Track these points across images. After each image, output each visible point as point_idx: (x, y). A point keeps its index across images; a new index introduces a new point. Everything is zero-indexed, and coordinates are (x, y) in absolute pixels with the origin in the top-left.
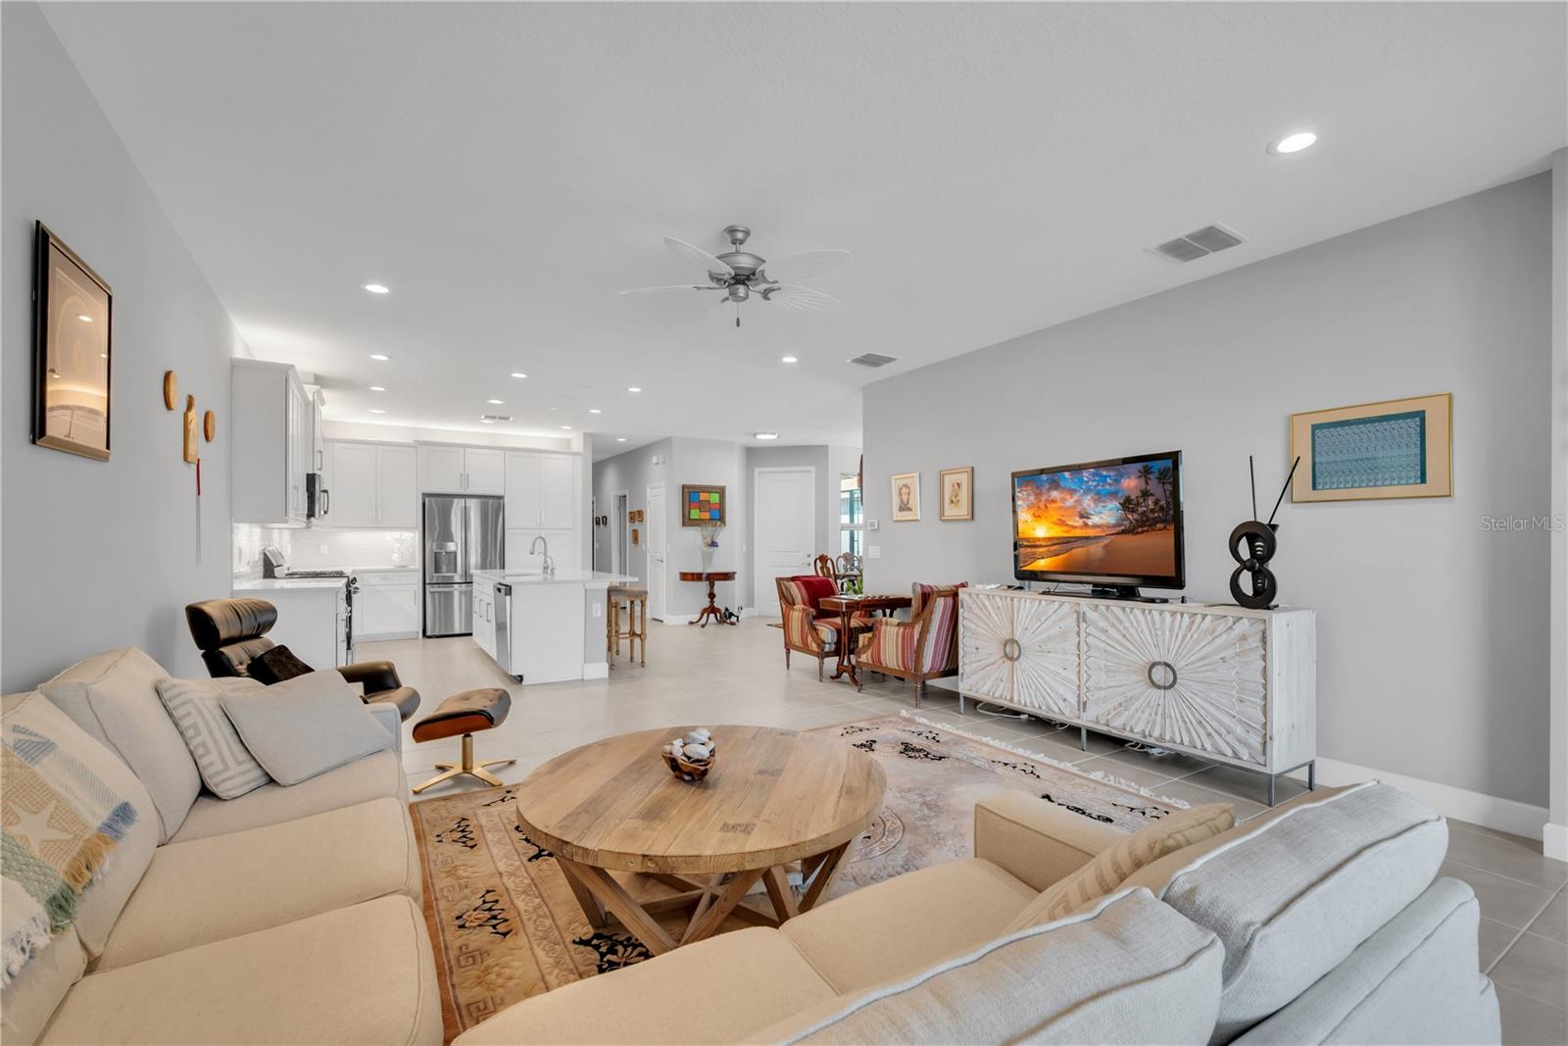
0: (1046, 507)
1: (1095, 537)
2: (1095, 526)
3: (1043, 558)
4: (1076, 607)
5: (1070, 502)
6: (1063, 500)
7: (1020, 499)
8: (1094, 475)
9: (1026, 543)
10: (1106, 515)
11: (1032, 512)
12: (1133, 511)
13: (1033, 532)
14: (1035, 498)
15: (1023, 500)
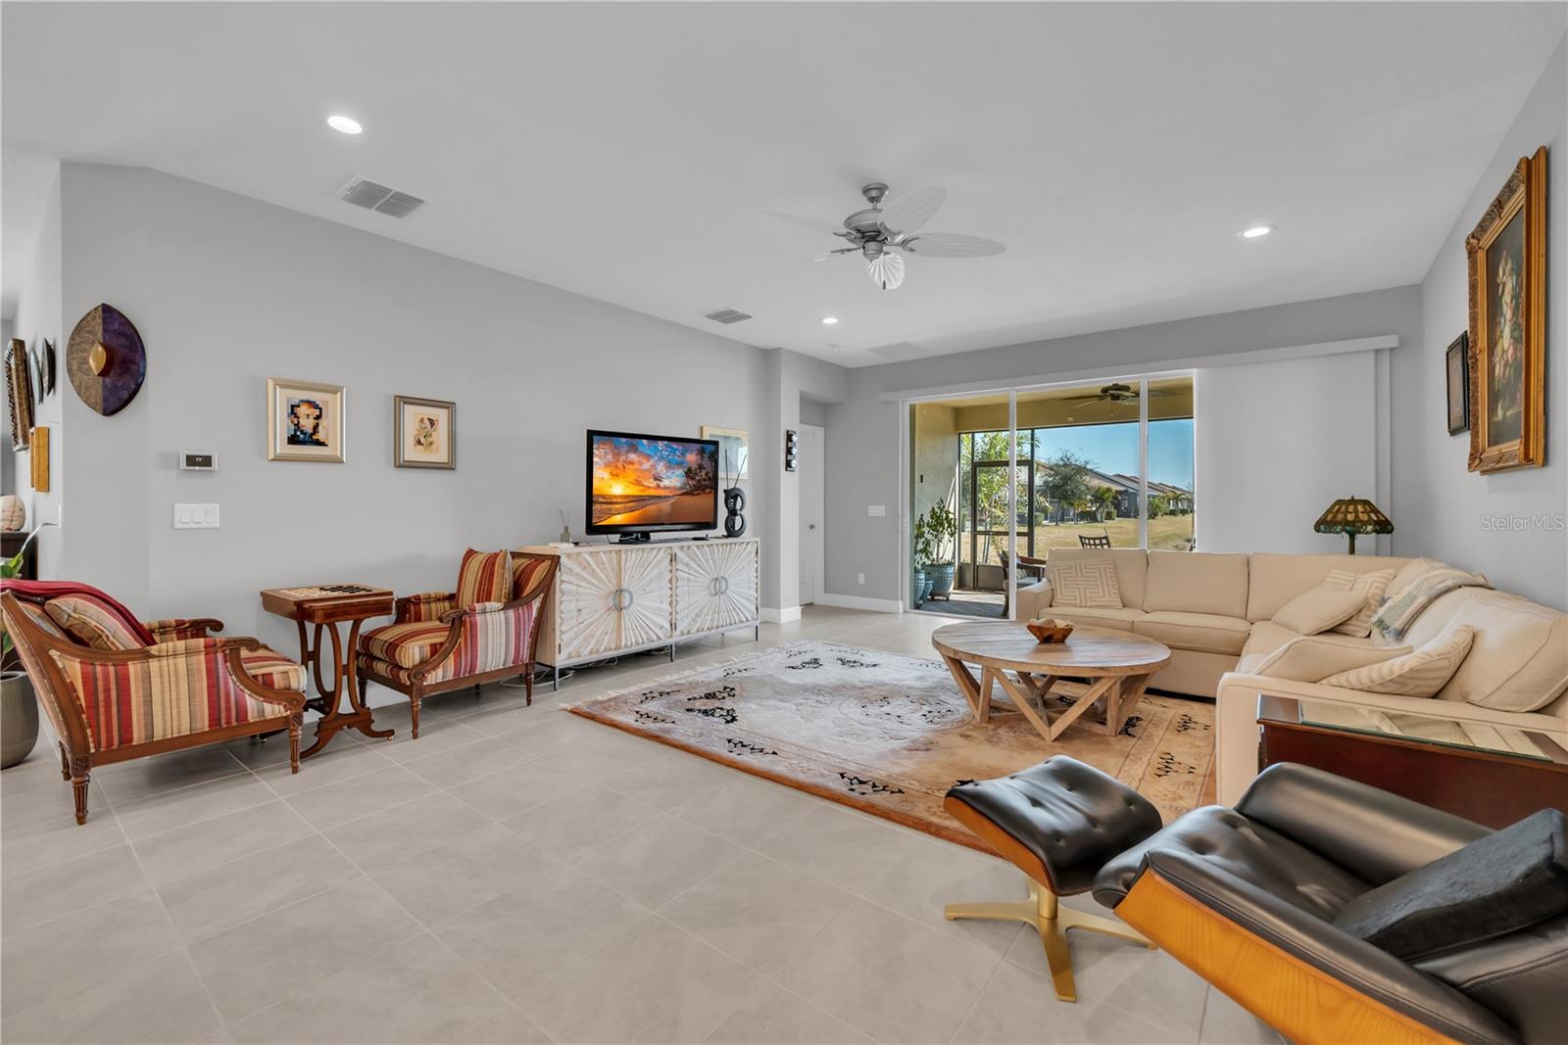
0: (624, 467)
1: (666, 497)
2: (666, 488)
3: (619, 514)
4: (669, 551)
5: (647, 465)
6: (641, 463)
7: (597, 455)
8: (667, 446)
9: (601, 500)
10: (674, 480)
11: (609, 469)
12: (693, 479)
13: (609, 490)
14: (613, 458)
15: (600, 458)
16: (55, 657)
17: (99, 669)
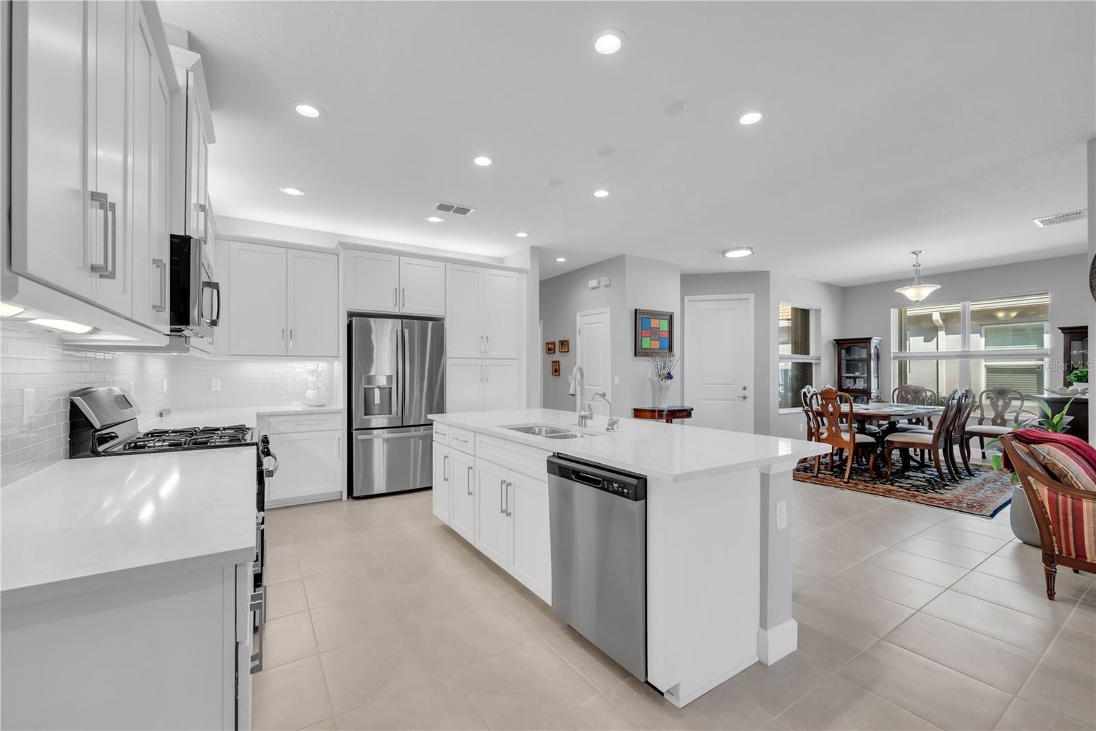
16: (1032, 482)
17: (1060, 497)
